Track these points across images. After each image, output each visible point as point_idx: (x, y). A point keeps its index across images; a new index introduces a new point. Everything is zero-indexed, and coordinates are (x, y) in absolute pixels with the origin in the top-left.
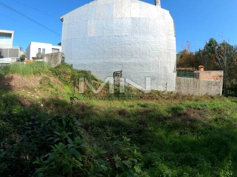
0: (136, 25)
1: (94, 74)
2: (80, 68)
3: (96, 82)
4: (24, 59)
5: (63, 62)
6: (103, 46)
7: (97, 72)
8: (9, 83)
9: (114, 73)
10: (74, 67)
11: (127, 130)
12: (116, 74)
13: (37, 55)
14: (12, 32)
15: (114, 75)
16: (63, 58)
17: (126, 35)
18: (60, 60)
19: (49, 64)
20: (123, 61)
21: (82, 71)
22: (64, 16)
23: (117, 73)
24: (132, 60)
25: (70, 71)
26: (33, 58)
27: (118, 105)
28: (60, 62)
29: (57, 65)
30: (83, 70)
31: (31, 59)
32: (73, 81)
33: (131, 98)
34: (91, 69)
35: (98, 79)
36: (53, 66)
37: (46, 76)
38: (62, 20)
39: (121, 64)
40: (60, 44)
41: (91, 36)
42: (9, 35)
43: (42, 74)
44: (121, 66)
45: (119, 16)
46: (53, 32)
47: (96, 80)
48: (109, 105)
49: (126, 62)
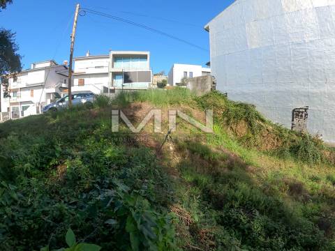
0: (326, 20)
1: (259, 109)
2: (238, 100)
3: (262, 124)
4: (165, 85)
5: (213, 89)
6: (276, 63)
7: (264, 107)
8: (134, 113)
9: (294, 111)
10: (230, 98)
11: (290, 234)
12: (297, 113)
13: (183, 80)
14: (147, 53)
15: (293, 114)
16: (214, 83)
17: (311, 42)
18: (210, 87)
19: (194, 91)
20: (309, 88)
21: (241, 105)
22: (208, 24)
23: (299, 112)
24: (327, 89)
25: (222, 103)
26: (177, 84)
27: (292, 170)
28: (209, 89)
29: (205, 93)
30: (242, 102)
31: (174, 85)
32: (226, 119)
33: (319, 161)
34: (255, 102)
35: (266, 119)
36: (200, 94)
37: (187, 107)
38: (207, 30)
39: (307, 95)
40: (208, 64)
41: (254, 47)
42: (144, 57)
43: (182, 105)
44: (306, 98)
45: (293, 8)
46: (198, 48)
47: (263, 121)
48: (277, 168)
49: (315, 90)
